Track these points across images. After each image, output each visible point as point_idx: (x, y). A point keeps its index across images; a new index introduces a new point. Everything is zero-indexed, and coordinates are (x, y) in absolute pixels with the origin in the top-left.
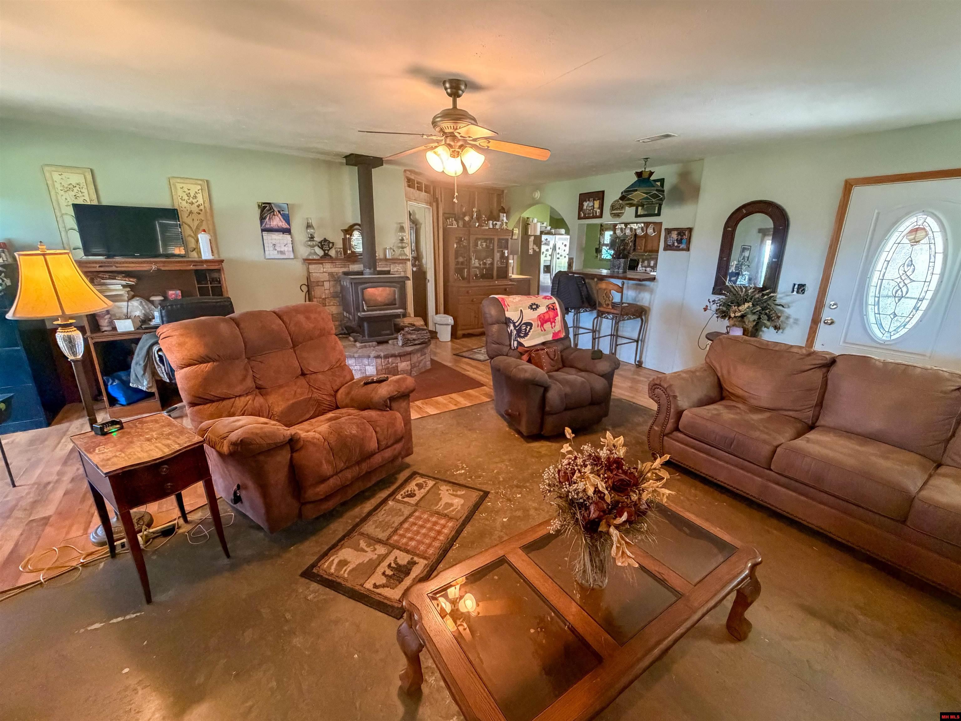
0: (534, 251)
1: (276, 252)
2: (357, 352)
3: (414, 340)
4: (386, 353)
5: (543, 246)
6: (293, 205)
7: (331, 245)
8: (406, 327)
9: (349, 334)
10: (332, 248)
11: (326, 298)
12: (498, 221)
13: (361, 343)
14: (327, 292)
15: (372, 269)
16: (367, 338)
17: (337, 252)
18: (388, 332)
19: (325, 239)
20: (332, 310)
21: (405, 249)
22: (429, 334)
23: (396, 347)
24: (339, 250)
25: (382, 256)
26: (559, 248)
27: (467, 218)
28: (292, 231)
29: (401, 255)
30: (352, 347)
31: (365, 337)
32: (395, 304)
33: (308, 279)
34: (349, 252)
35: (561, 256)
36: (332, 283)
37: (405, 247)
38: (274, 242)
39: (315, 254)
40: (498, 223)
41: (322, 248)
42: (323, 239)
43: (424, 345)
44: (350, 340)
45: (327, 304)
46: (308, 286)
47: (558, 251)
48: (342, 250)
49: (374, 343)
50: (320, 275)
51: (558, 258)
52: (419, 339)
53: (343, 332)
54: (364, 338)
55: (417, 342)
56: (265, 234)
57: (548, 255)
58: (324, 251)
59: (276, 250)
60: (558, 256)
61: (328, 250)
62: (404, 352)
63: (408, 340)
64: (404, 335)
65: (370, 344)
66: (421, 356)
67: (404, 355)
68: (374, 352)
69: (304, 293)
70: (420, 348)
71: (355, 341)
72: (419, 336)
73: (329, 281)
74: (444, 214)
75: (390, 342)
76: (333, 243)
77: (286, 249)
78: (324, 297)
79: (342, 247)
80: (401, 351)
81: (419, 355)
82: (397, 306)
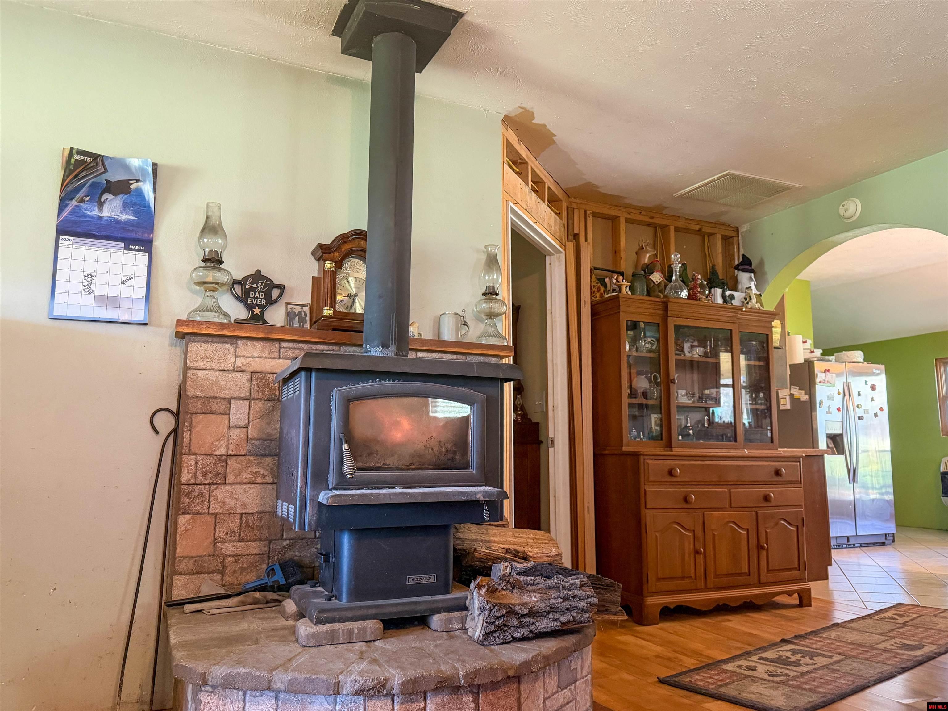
0: (794, 400)
1: (92, 297)
2: (285, 665)
3: (533, 613)
4: (411, 674)
5: (819, 389)
6: (176, 171)
7: (276, 293)
8: (497, 559)
9: (285, 589)
10: (275, 301)
11: (228, 456)
12: (735, 289)
13: (319, 622)
14: (236, 434)
15: (393, 348)
16: (344, 601)
17: (290, 315)
18: (429, 578)
19: (258, 272)
20: (244, 498)
21: (496, 320)
22: (589, 591)
23: (456, 643)
24: (297, 309)
25: (428, 335)
26: (859, 394)
27: (656, 277)
28: (156, 243)
29: (485, 335)
30: (283, 640)
31: (338, 598)
32: (467, 466)
33: (182, 389)
34: (327, 311)
35: (866, 411)
36: (258, 406)
37: (498, 315)
38: (89, 269)
39: (219, 311)
40: (736, 294)
41: (243, 299)
42: (252, 272)
43: (569, 641)
44: (283, 614)
45: (231, 478)
46: (177, 415)
47: (857, 400)
48: (307, 310)
49: (373, 625)
50: (223, 380)
51: (860, 418)
52: (553, 609)
53: (269, 582)
54: (335, 601)
55: (544, 624)
56: (66, 242)
57: (834, 410)
58: (250, 308)
59: (91, 292)
60: (860, 412)
61: (263, 308)
62: (493, 671)
63: (511, 613)
64: (492, 591)
65: (355, 625)
66: (561, 688)
67: (494, 686)
68: (364, 665)
69: (158, 441)
70: (558, 651)
71: (301, 615)
72: (555, 601)
73: (248, 399)
74: (593, 270)
75: (436, 620)
76: (281, 287)
77: (126, 292)
78: (222, 451)
79: (308, 301)
80: (479, 664)
81: (552, 683)
82: (473, 471)
